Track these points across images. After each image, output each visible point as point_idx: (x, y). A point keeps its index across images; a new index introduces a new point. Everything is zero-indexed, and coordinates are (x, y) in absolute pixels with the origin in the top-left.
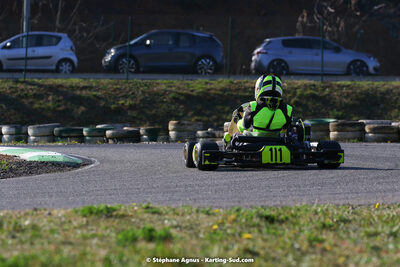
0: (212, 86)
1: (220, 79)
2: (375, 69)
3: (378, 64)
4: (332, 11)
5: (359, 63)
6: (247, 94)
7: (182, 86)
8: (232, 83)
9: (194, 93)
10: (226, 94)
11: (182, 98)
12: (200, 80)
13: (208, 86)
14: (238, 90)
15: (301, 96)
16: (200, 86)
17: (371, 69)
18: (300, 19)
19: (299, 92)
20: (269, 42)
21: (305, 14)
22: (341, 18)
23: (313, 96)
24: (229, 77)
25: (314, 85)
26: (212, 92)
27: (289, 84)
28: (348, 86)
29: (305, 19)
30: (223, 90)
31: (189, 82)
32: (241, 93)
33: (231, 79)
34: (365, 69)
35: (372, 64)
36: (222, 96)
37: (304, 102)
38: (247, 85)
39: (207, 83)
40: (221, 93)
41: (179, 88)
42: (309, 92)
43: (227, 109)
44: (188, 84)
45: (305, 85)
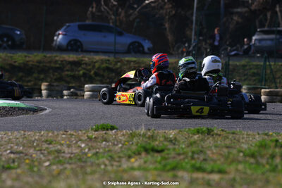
0: (30, 59)
1: (35, 54)
2: (149, 49)
3: (151, 46)
4: (115, 3)
5: (137, 44)
6: (58, 66)
7: (7, 58)
8: (45, 56)
9: (16, 64)
10: (41, 65)
11: (7, 67)
12: (20, 54)
13: (27, 59)
14: (50, 62)
15: (99, 68)
16: (20, 58)
17: (146, 50)
18: (90, 9)
19: (97, 65)
20: (68, 26)
21: (94, 5)
22: (122, 9)
23: (108, 69)
24: (43, 52)
25: (109, 60)
26: (31, 63)
27: (89, 59)
28: (134, 61)
29: (94, 10)
30: (39, 62)
31: (12, 55)
32: (53, 65)
33: (45, 54)
34: (141, 49)
35: (147, 45)
36: (38, 66)
37: (101, 72)
38: (57, 58)
39: (26, 56)
40: (38, 64)
41: (5, 60)
42: (104, 65)
43: (42, 76)
44: (11, 57)
45: (102, 60)
